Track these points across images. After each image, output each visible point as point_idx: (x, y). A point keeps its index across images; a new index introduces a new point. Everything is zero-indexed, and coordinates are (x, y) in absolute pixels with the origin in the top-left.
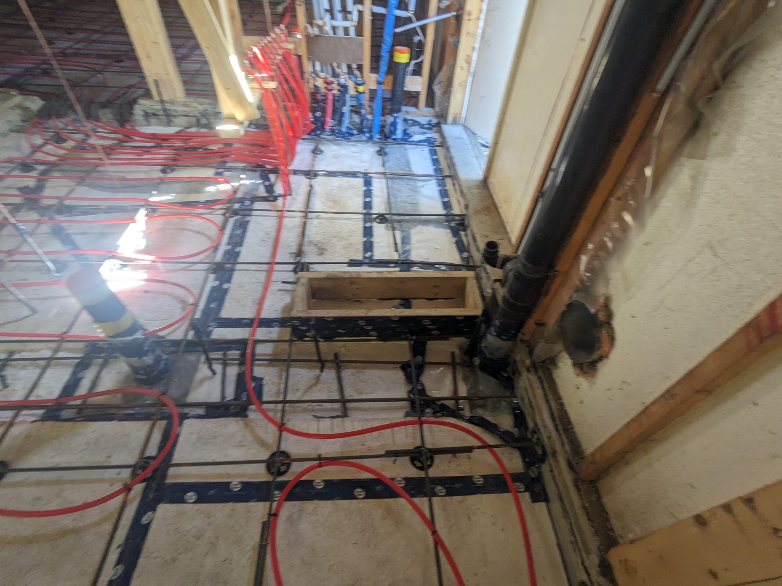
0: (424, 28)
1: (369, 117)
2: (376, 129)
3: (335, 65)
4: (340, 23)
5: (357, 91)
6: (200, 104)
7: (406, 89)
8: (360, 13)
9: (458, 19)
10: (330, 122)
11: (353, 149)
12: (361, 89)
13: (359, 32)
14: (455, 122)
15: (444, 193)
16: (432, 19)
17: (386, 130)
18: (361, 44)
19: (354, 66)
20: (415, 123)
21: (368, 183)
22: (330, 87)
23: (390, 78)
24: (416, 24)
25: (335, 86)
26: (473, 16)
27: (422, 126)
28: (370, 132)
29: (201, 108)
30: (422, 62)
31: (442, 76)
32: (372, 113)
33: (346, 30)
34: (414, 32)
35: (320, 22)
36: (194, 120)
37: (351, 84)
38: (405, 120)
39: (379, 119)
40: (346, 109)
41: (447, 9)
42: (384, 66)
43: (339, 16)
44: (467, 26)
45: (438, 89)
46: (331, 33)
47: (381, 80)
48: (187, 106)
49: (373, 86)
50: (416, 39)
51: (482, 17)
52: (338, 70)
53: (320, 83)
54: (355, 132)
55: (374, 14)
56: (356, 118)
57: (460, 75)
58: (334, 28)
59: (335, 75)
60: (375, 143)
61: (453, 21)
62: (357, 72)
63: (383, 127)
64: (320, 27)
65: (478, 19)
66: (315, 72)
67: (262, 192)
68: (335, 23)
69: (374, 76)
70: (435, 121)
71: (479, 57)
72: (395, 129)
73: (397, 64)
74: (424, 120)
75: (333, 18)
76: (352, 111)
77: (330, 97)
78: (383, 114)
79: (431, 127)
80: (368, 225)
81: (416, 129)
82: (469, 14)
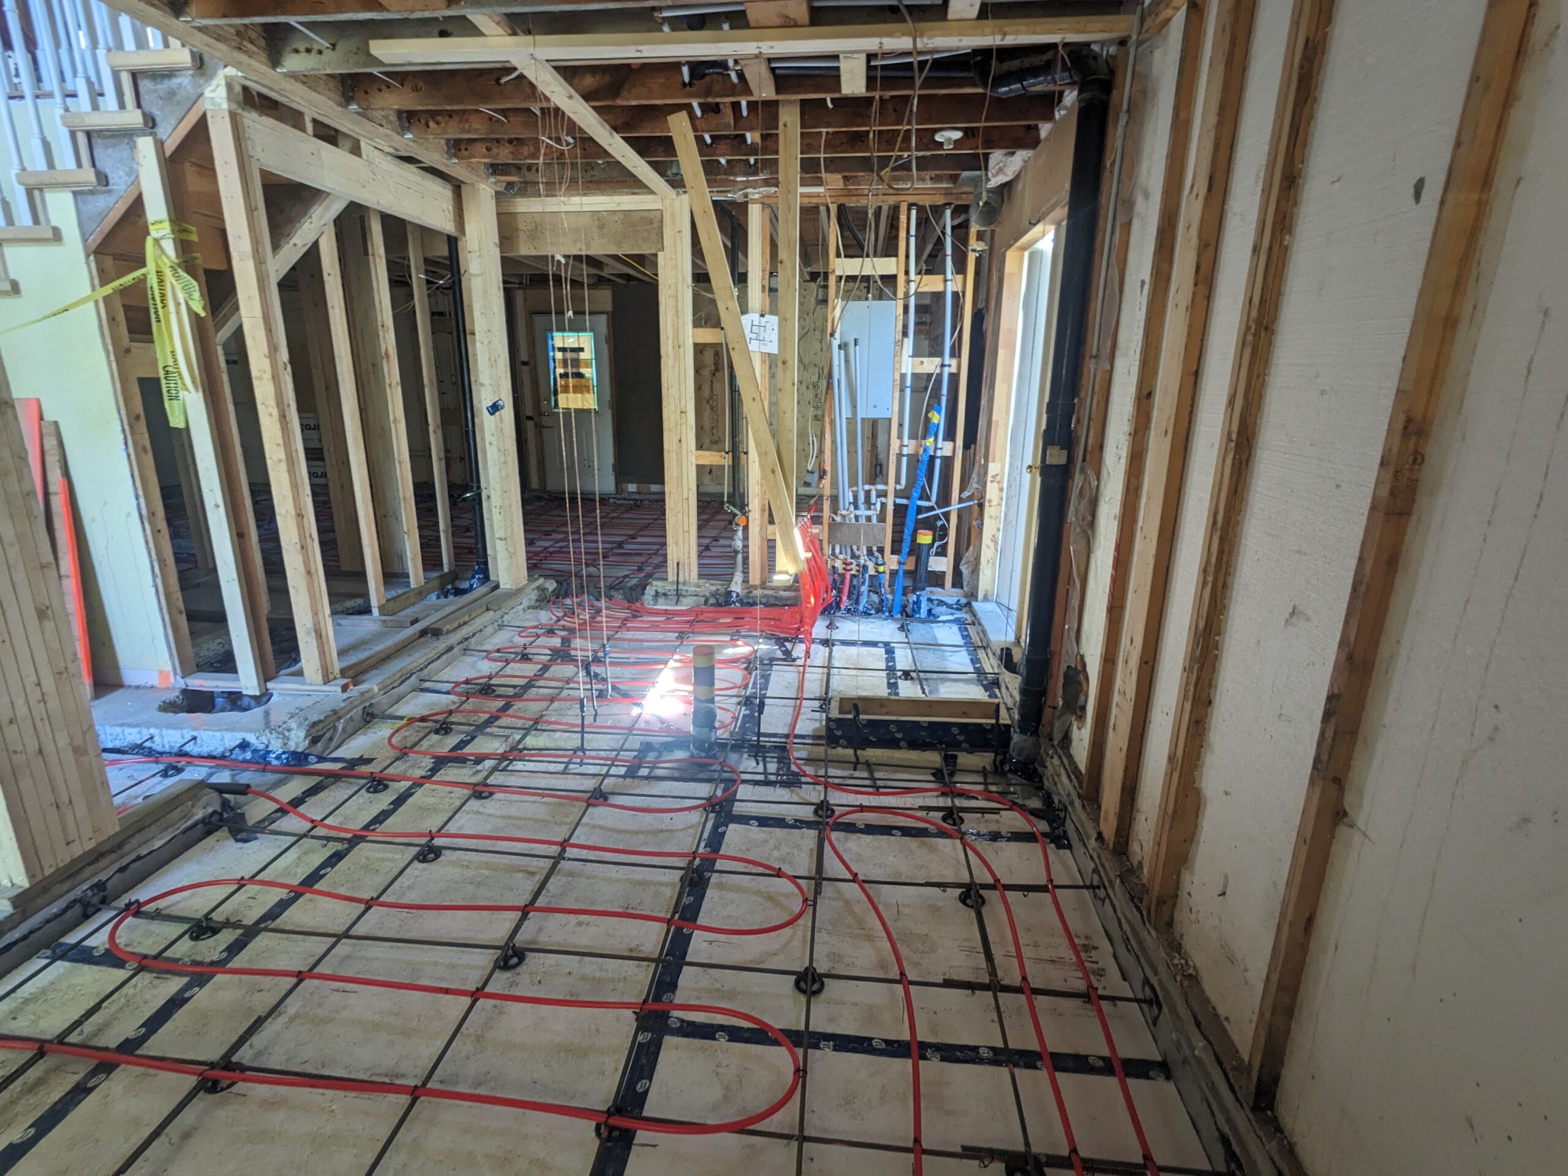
0: (947, 515)
1: (890, 597)
2: (897, 608)
3: (855, 548)
4: (863, 512)
5: (877, 571)
6: (712, 585)
7: (929, 569)
8: (883, 505)
9: (981, 506)
10: (845, 602)
11: (871, 625)
12: (881, 569)
13: (882, 518)
14: (986, 599)
15: (974, 661)
16: (954, 507)
17: (908, 610)
18: (884, 529)
19: (875, 549)
20: (941, 603)
21: (890, 652)
22: (849, 567)
23: (913, 559)
24: (938, 511)
25: (854, 566)
26: (995, 502)
27: (949, 606)
28: (890, 612)
29: (714, 588)
30: (947, 543)
31: (969, 555)
32: (892, 592)
33: (869, 519)
34: (937, 517)
35: (844, 512)
36: (703, 599)
37: (871, 565)
38: (930, 600)
39: (899, 599)
40: (864, 589)
41: (970, 498)
42: (906, 547)
43: (862, 507)
44: (988, 511)
45: (964, 569)
46: (853, 521)
47: (902, 560)
48: (699, 586)
49: (895, 567)
50: (939, 523)
51: (1004, 503)
52: (857, 553)
53: (838, 564)
54: (873, 612)
55: (895, 505)
56: (875, 598)
57: (987, 552)
58: (857, 518)
59: (854, 556)
60: (896, 620)
61: (976, 508)
62: (877, 554)
63: (905, 607)
64: (844, 517)
65: (1000, 505)
66: (833, 554)
67: (779, 654)
68: (858, 512)
69: (895, 557)
70: (963, 601)
71: (1005, 537)
72: (919, 608)
73: (920, 545)
74: (951, 601)
75: (856, 508)
76: (870, 591)
77: (848, 577)
78: (904, 594)
79: (959, 607)
80: (892, 681)
81: (944, 609)
82: (990, 501)
